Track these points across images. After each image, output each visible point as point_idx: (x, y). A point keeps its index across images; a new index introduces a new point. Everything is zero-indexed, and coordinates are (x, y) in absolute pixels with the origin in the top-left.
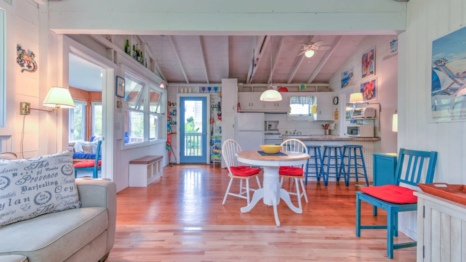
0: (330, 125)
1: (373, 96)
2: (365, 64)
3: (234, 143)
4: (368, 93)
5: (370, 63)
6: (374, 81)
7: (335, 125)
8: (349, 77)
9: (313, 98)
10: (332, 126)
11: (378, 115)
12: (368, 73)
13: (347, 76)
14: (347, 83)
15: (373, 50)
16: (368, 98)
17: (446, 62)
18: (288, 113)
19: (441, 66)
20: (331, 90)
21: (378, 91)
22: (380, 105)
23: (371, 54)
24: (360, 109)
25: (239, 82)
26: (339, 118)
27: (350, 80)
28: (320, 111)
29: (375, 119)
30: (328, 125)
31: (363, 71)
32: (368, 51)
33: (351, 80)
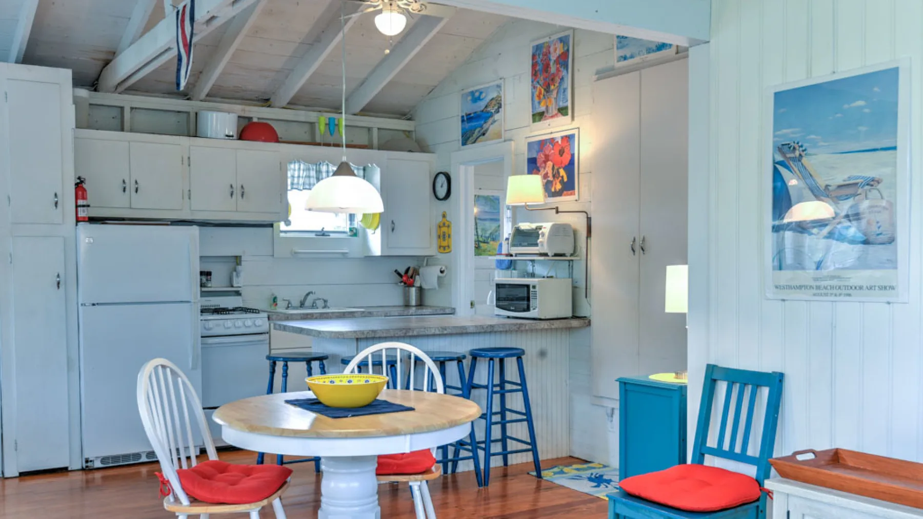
0: (421, 271)
1: (569, 186)
2: (541, 78)
3: (168, 370)
4: (550, 174)
5: (557, 80)
6: (569, 139)
7: (442, 272)
8: (488, 112)
9: (364, 170)
10: (429, 277)
11: (581, 248)
12: (550, 111)
13: (481, 105)
14: (482, 132)
15: (567, 37)
16: (553, 190)
17: (805, 152)
18: (275, 225)
19: (794, 159)
20: (422, 147)
21: (580, 172)
22: (589, 220)
23: (560, 49)
24: (534, 226)
25: (78, 82)
26: (452, 247)
27: (490, 120)
28: (393, 222)
29: (572, 260)
30: (416, 272)
31: (536, 100)
32: (549, 36)
33: (495, 121)
